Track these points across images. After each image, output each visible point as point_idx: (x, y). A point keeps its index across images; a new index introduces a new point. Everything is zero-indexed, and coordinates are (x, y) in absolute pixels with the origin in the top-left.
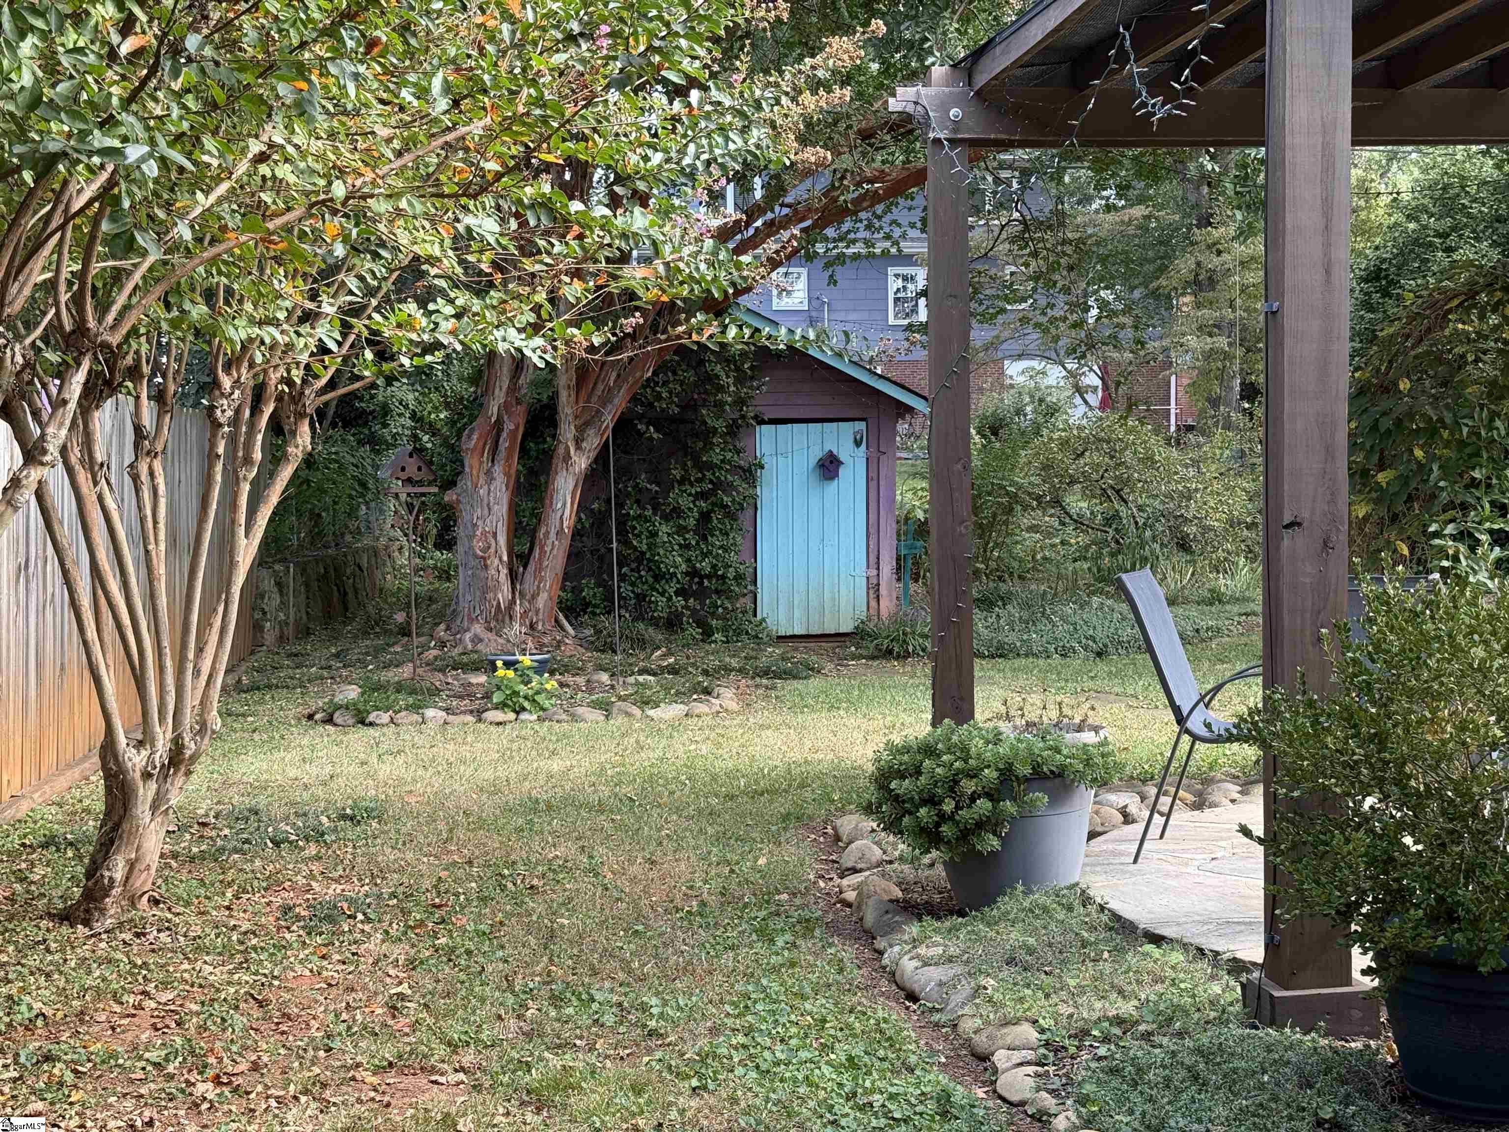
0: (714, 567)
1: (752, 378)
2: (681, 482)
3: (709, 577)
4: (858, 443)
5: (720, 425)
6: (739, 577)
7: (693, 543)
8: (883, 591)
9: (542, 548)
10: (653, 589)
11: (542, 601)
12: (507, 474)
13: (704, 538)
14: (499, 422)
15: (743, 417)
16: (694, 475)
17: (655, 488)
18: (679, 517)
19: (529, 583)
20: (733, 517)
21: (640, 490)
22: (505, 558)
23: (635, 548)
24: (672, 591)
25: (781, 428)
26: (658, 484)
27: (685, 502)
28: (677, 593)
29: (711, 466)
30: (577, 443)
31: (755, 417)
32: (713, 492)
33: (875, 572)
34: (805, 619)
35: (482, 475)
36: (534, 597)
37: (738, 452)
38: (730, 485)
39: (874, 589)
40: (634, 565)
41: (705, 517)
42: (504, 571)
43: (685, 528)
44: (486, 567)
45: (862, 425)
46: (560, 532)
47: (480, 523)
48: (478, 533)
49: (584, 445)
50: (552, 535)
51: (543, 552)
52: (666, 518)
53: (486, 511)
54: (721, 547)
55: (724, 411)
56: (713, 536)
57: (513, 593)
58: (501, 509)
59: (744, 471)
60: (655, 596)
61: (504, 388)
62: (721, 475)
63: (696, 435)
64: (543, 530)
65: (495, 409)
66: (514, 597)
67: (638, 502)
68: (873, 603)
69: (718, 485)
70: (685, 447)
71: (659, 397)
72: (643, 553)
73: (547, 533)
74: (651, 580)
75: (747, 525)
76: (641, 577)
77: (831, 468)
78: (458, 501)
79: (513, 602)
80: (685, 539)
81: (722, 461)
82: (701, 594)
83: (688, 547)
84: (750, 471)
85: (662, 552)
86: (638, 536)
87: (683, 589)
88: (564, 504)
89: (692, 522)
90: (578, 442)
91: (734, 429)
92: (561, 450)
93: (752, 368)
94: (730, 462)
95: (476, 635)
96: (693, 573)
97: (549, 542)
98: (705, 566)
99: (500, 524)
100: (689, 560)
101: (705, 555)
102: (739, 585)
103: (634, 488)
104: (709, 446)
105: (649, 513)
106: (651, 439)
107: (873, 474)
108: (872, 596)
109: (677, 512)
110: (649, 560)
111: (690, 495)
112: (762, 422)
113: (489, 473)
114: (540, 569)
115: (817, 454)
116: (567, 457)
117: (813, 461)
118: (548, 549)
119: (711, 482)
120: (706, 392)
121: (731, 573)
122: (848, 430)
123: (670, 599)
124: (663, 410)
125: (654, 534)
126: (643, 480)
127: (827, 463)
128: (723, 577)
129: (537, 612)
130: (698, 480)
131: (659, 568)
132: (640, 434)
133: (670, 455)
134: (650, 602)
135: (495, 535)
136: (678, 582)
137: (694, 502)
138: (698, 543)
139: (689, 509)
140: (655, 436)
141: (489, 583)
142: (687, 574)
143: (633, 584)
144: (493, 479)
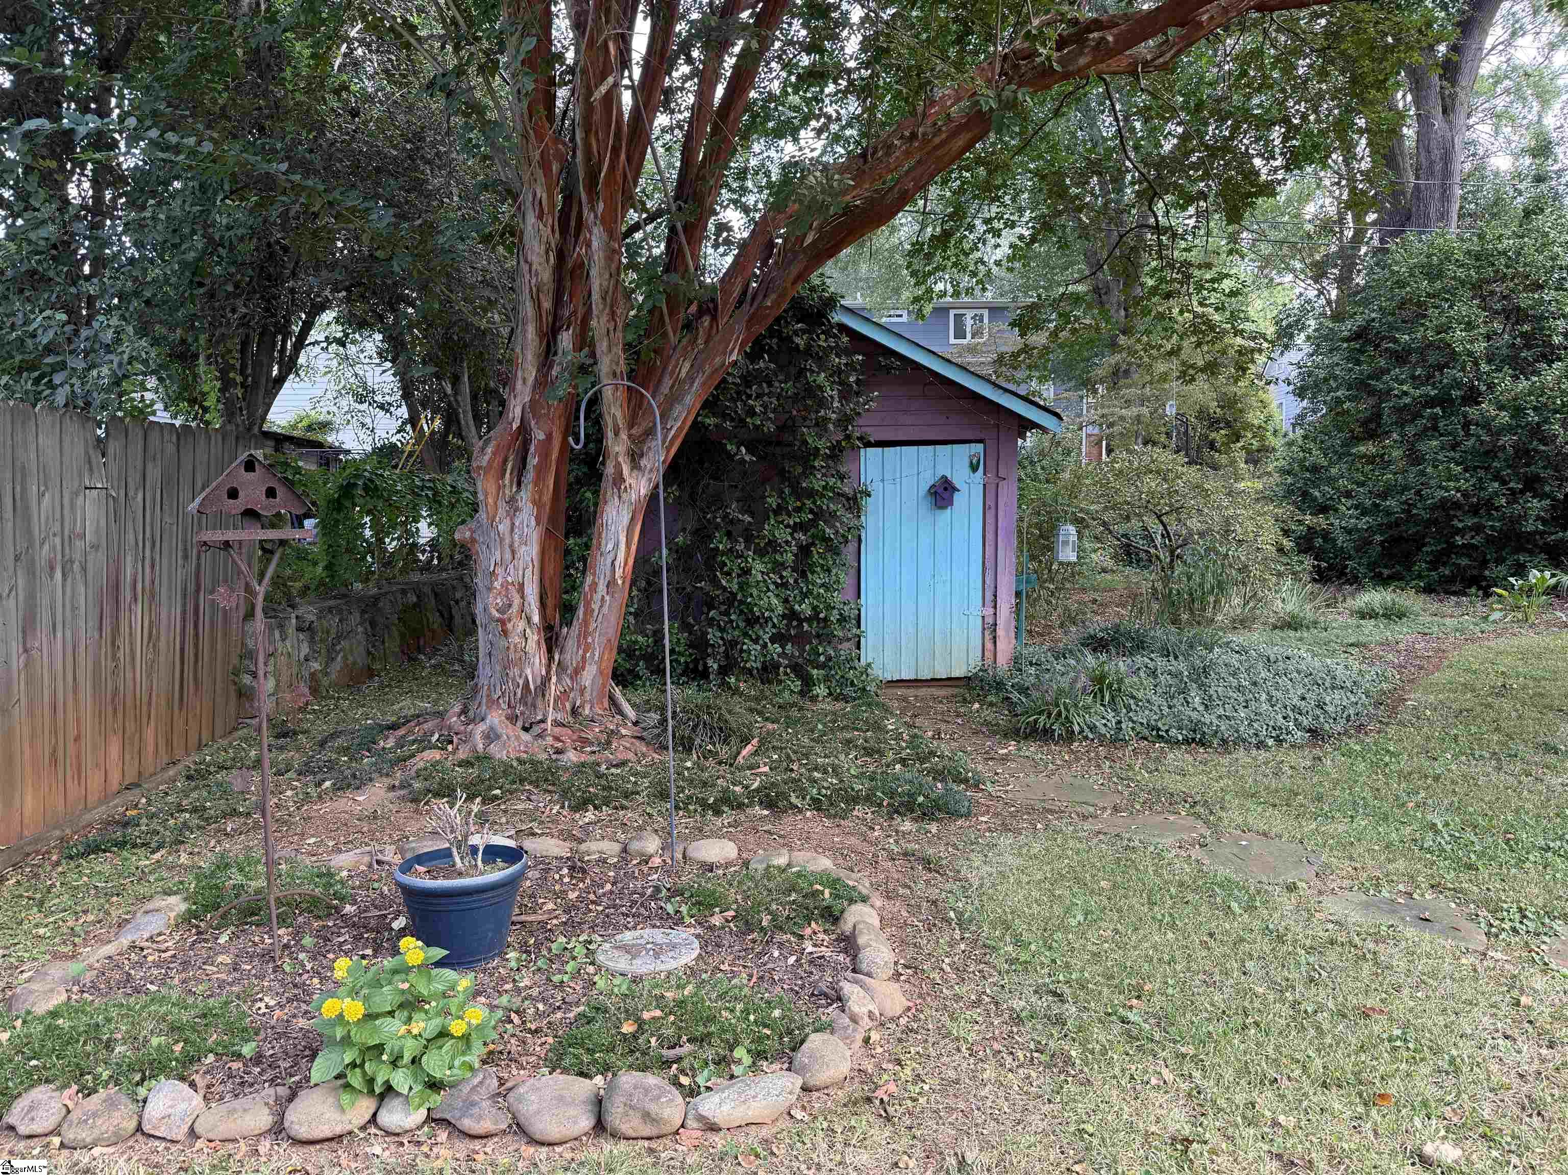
0: (814, 608)
1: (858, 394)
2: (777, 512)
3: (809, 620)
4: (974, 468)
5: (822, 445)
6: (843, 619)
7: (791, 581)
8: (1000, 632)
9: (588, 604)
10: (746, 635)
11: (589, 676)
12: (537, 503)
13: (803, 574)
14: (524, 429)
15: (848, 437)
16: (792, 504)
17: (747, 518)
18: (775, 551)
19: (571, 653)
20: (836, 552)
21: (732, 522)
22: (536, 619)
23: (725, 589)
24: (766, 637)
25: (890, 451)
26: (752, 514)
27: (782, 535)
28: (773, 640)
29: (811, 494)
30: (633, 460)
31: (860, 439)
32: (813, 523)
33: (991, 611)
34: (913, 663)
35: (502, 504)
36: (577, 671)
37: (842, 477)
38: (833, 515)
39: (991, 629)
40: (723, 608)
41: (804, 551)
42: (534, 638)
43: (782, 564)
44: (505, 633)
45: (979, 447)
46: (611, 584)
47: (499, 571)
48: (497, 585)
49: (644, 462)
50: (602, 588)
51: (589, 611)
52: (761, 553)
53: (508, 556)
54: (823, 585)
55: (826, 430)
56: (813, 573)
57: (549, 667)
58: (530, 551)
59: (848, 499)
60: (748, 645)
61: (531, 380)
62: (824, 503)
63: (793, 457)
64: (589, 580)
65: (518, 411)
66: (548, 672)
67: (729, 534)
68: (989, 645)
69: (818, 514)
70: (782, 473)
71: (751, 412)
72: (734, 595)
73: (594, 585)
74: (742, 624)
75: (850, 559)
76: (731, 621)
77: (946, 495)
78: (473, 540)
79: (546, 680)
80: (781, 577)
81: (824, 488)
82: (801, 639)
83: (785, 585)
84: (855, 499)
85: (755, 592)
86: (728, 574)
87: (779, 633)
88: (617, 545)
89: (789, 558)
90: (635, 458)
91: (836, 452)
92: (610, 470)
93: (858, 382)
94: (832, 489)
95: (492, 728)
96: (791, 615)
97: (597, 597)
98: (805, 609)
99: (528, 572)
100: (786, 601)
101: (805, 595)
102: (844, 628)
103: (724, 518)
104: (809, 470)
105: (740, 547)
106: (743, 461)
107: (990, 502)
108: (988, 637)
109: (773, 545)
110: (741, 602)
111: (787, 526)
112: (868, 444)
113: (512, 501)
114: (585, 633)
115: (928, 479)
116: (619, 479)
117: (924, 487)
118: (595, 607)
119: (811, 511)
120: (807, 408)
121: (834, 616)
122: (963, 452)
123: (765, 646)
124: (757, 427)
125: (746, 572)
126: (734, 510)
127: (941, 490)
128: (825, 620)
129: (582, 691)
130: (798, 510)
131: (751, 611)
132: (731, 457)
133: (765, 480)
134: (742, 651)
135: (521, 588)
136: (774, 626)
137: (792, 534)
138: (796, 581)
139: (787, 542)
140: (747, 458)
141: (512, 656)
142: (784, 616)
143: (722, 630)
144: (517, 509)
